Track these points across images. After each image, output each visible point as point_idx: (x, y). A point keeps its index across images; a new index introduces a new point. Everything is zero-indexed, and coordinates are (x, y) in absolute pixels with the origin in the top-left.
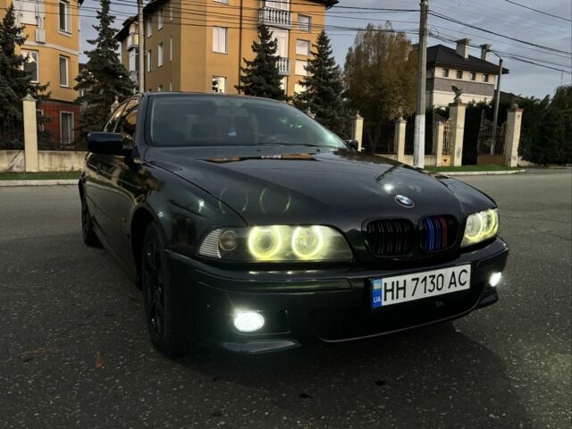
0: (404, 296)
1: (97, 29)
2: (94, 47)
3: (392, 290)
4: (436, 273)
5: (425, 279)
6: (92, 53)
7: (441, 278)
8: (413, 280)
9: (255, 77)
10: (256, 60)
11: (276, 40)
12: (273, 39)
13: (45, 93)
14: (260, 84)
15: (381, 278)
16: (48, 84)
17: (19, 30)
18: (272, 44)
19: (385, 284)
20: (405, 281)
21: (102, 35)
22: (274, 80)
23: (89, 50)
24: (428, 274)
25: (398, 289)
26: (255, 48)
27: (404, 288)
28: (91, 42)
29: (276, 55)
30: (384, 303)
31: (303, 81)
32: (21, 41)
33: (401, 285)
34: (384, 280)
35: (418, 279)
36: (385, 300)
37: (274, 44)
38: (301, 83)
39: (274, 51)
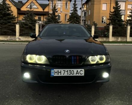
0: (61, 74)
1: (73, 7)
2: (72, 12)
3: (57, 72)
4: (71, 70)
5: (67, 71)
6: (72, 13)
7: (73, 71)
8: (63, 71)
9: (113, 16)
10: (114, 11)
11: (120, 5)
12: (119, 5)
13: (61, 23)
14: (115, 18)
15: (54, 69)
16: (62, 21)
17: (56, 9)
18: (119, 6)
19: (55, 71)
20: (61, 71)
21: (74, 9)
22: (119, 17)
23: (71, 12)
24: (68, 70)
25: (59, 72)
26: (114, 8)
27: (61, 72)
28: (72, 11)
29: (120, 9)
30: (54, 75)
31: (129, 16)
32: (57, 12)
33: (60, 71)
34: (54, 70)
35: (65, 71)
36: (55, 74)
37: (120, 6)
38: (128, 17)
39: (120, 8)
